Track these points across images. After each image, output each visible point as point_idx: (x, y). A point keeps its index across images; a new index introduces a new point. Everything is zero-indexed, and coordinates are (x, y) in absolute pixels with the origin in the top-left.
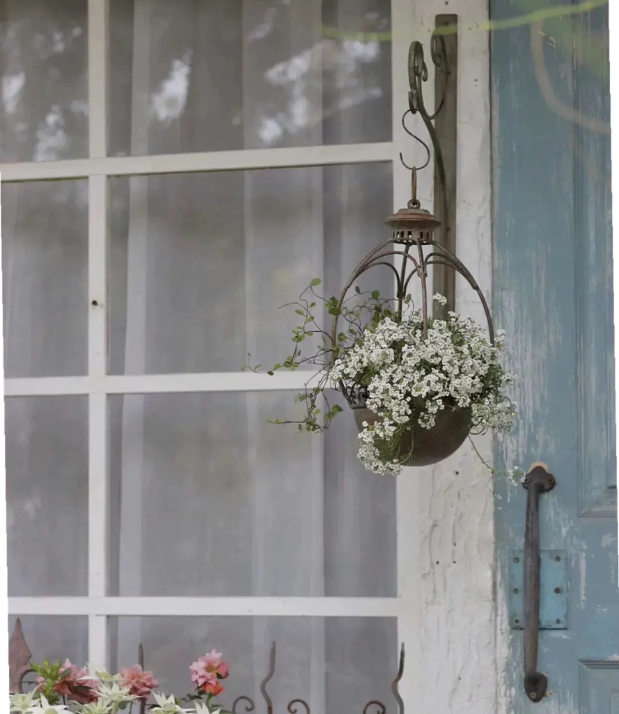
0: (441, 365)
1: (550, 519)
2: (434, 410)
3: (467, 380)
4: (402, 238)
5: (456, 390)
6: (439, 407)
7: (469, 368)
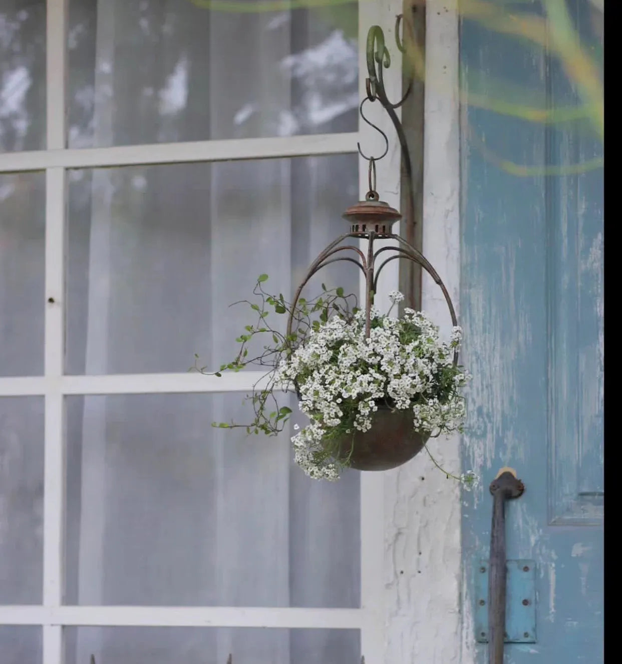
0: (380, 365)
1: (518, 526)
2: (366, 411)
3: (407, 381)
4: (364, 233)
5: (394, 391)
6: (372, 408)
7: (411, 367)
